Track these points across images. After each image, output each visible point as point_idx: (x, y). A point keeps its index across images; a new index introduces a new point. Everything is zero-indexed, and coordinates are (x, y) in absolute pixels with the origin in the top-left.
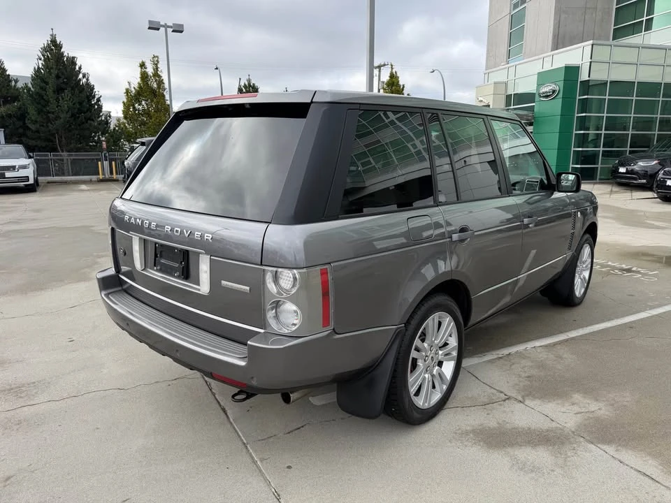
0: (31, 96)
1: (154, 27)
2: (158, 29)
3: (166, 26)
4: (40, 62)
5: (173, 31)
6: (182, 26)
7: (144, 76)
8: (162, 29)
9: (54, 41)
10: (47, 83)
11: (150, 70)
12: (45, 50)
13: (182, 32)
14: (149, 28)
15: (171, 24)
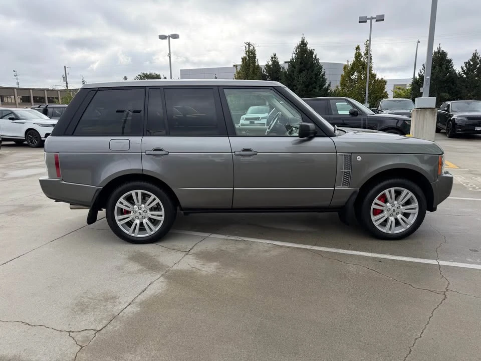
0: (286, 76)
1: (363, 21)
2: (366, 22)
3: (372, 18)
4: (294, 55)
5: (377, 21)
6: (383, 16)
7: (358, 56)
8: (369, 21)
9: (303, 42)
10: (295, 68)
11: (363, 51)
12: (298, 47)
13: (383, 20)
14: (360, 22)
15: (375, 17)
